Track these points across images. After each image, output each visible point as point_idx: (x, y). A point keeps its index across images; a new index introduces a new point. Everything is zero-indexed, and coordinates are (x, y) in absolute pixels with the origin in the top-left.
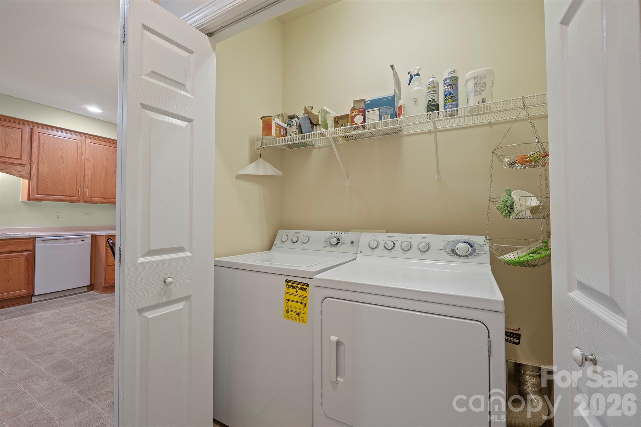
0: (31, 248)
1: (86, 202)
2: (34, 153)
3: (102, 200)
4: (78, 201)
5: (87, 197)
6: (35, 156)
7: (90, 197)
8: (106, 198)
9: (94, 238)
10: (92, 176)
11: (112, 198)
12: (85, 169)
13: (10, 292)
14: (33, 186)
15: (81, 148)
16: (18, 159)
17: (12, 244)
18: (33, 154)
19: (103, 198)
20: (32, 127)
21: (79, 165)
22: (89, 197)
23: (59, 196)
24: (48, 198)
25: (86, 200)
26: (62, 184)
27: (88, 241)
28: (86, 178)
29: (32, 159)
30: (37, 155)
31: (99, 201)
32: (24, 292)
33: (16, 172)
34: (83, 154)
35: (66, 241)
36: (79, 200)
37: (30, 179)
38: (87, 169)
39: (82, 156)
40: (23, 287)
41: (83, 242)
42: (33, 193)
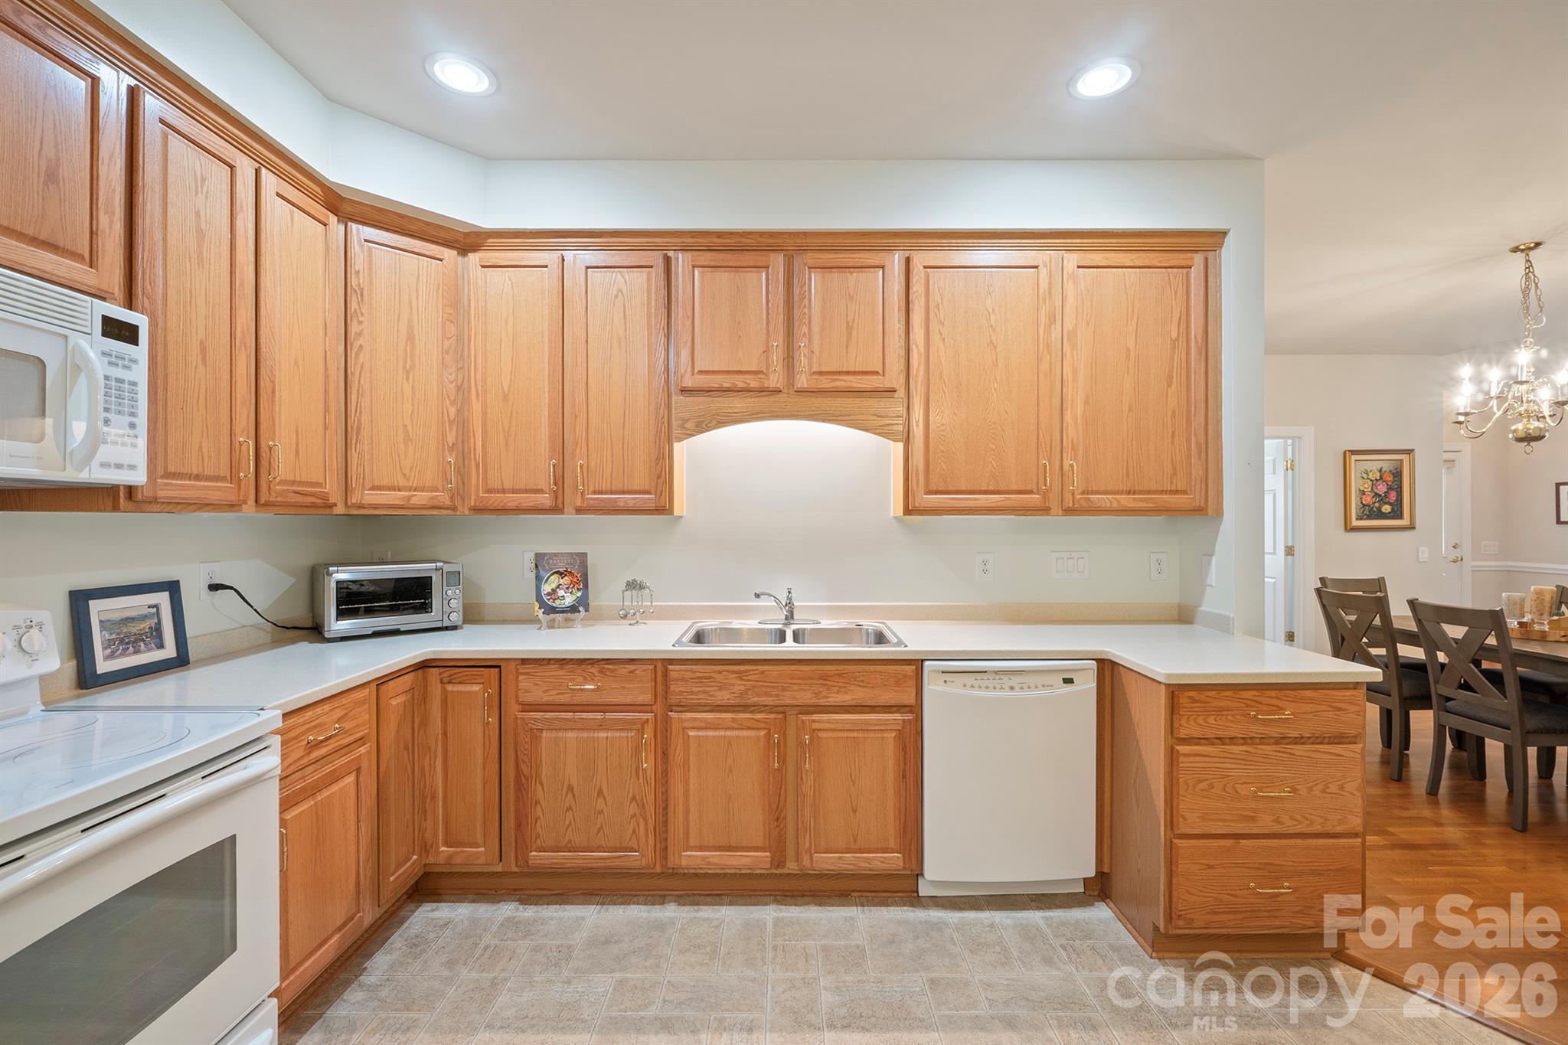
0: (909, 699)
1: (1068, 511)
2: (917, 347)
3: (1126, 501)
4: (1045, 510)
5: (1073, 494)
6: (919, 353)
7: (1083, 493)
8: (1141, 492)
9: (1107, 673)
10: (1086, 403)
11: (1162, 492)
12: (1065, 377)
13: (861, 851)
14: (914, 464)
15: (1050, 297)
16: (876, 373)
17: (863, 681)
18: (914, 347)
19: (1129, 493)
20: (907, 254)
21: (1045, 366)
22: (1080, 491)
23: (986, 492)
24: (956, 504)
25: (1071, 505)
26: (993, 447)
27: (1087, 684)
28: (1068, 416)
29: (911, 371)
30: (922, 350)
31: (1115, 505)
32: (893, 860)
33: (875, 418)
34: (1055, 321)
35: (1015, 680)
36: (1047, 505)
37: (907, 442)
38: (1070, 378)
39: (1053, 326)
40: (892, 844)
41: (1069, 688)
42: (918, 487)
